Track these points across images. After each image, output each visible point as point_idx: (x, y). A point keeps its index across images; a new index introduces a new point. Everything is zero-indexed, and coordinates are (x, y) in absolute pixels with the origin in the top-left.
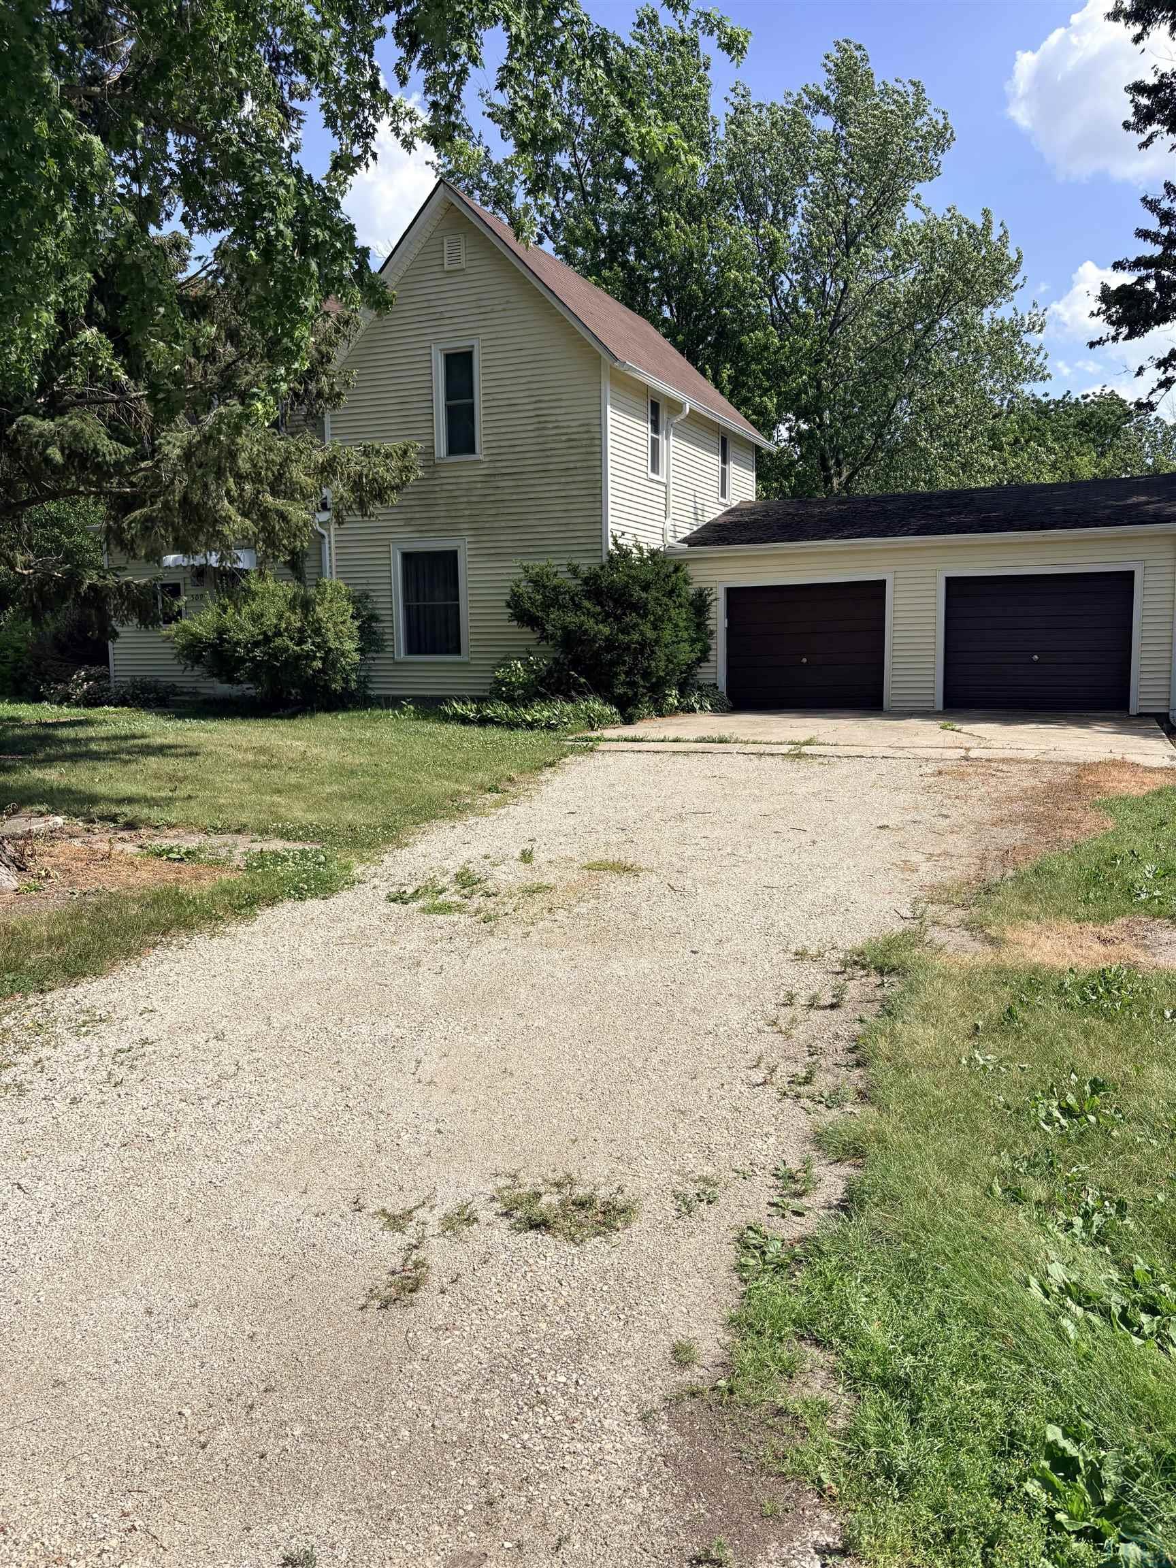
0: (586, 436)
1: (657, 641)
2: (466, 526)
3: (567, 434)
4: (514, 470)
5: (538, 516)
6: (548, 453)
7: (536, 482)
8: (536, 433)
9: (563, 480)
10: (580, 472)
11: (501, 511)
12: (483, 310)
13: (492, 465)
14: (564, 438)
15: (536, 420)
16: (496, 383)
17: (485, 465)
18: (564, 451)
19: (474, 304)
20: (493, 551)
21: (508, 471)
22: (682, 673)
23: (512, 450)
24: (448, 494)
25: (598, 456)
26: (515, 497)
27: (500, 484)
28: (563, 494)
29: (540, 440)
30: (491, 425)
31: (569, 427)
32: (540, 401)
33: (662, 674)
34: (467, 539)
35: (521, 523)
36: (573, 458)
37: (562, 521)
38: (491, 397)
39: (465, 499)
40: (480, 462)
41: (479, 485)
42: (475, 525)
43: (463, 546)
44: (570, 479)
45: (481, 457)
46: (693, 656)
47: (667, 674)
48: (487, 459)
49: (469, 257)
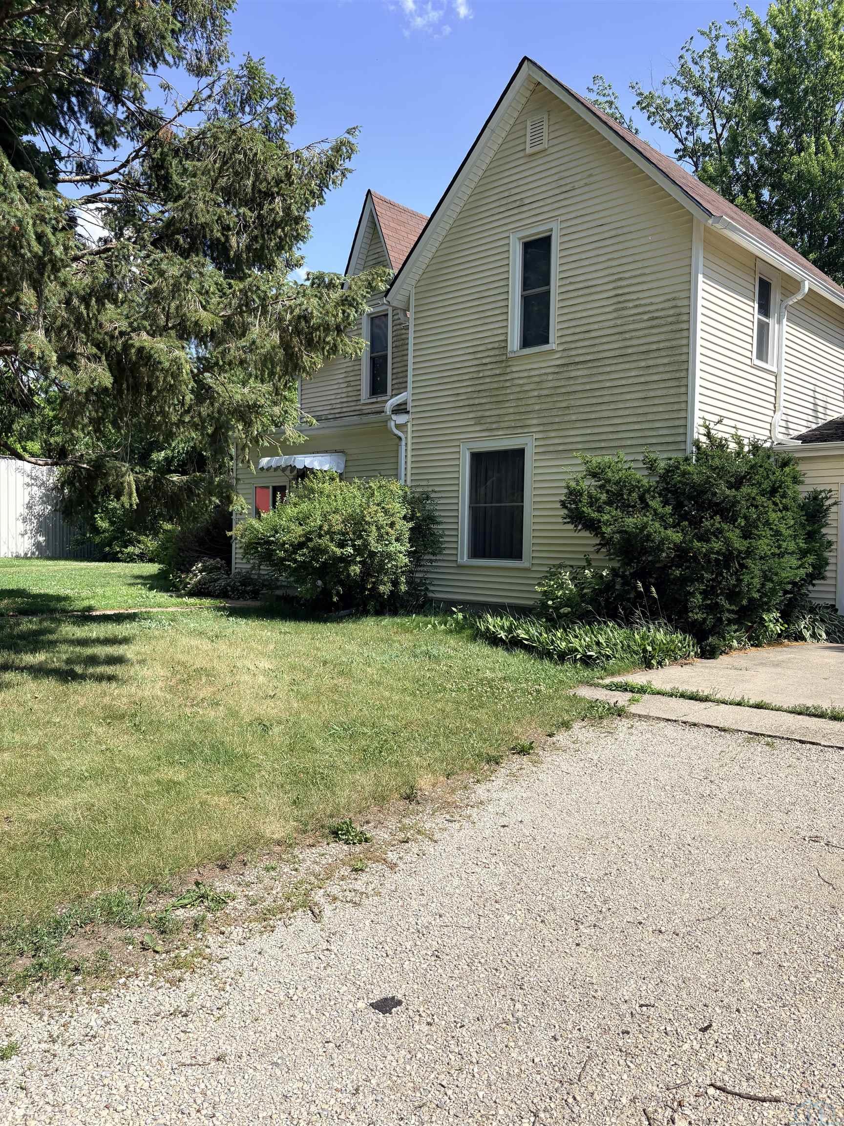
0: (671, 312)
1: (749, 553)
2: (535, 422)
3: (649, 312)
4: (589, 358)
5: (612, 406)
6: (627, 336)
7: (613, 368)
8: (615, 315)
9: (643, 364)
10: (663, 353)
11: (572, 403)
12: (564, 189)
13: (565, 354)
14: (646, 317)
15: (615, 300)
16: (573, 265)
17: (558, 355)
18: (646, 332)
19: (554, 185)
20: (561, 448)
21: (582, 359)
22: (786, 592)
23: (587, 335)
24: (518, 389)
25: (685, 334)
26: (588, 387)
27: (573, 374)
28: (642, 380)
29: (619, 322)
30: (566, 311)
31: (652, 304)
32: (620, 279)
33: (756, 595)
34: (536, 436)
35: (593, 416)
36: (655, 339)
37: (640, 411)
38: (568, 281)
39: (536, 393)
40: (553, 352)
41: (550, 377)
42: (545, 421)
43: (530, 444)
44: (651, 363)
45: (554, 347)
46: (802, 571)
47: (764, 595)
48: (561, 348)
49: (552, 136)
